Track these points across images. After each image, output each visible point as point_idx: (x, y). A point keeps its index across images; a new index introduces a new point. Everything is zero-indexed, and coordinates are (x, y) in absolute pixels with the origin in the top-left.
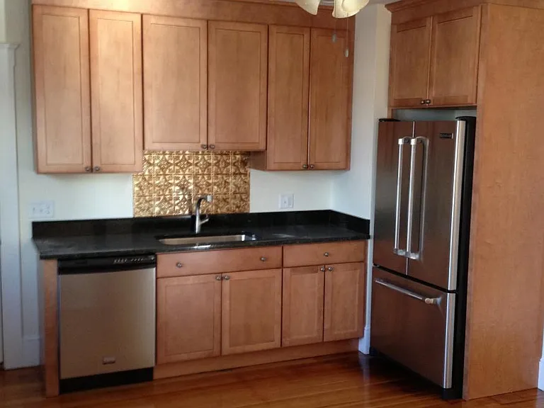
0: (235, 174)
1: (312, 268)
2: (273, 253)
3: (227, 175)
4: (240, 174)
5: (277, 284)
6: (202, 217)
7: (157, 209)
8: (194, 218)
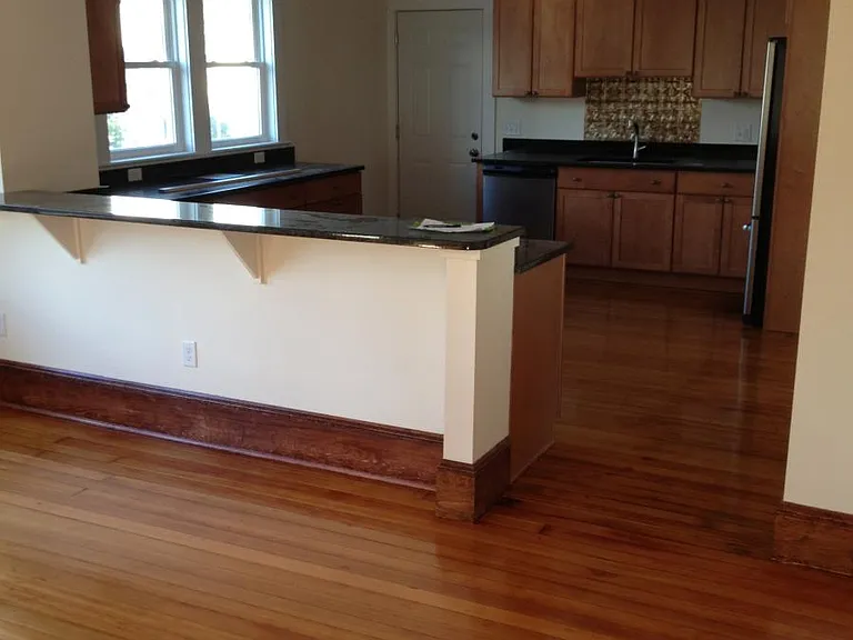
0: (685, 102)
1: (707, 197)
2: (667, 178)
3: (677, 102)
4: (691, 102)
5: (669, 213)
6: (640, 145)
7: (605, 136)
8: (631, 144)
